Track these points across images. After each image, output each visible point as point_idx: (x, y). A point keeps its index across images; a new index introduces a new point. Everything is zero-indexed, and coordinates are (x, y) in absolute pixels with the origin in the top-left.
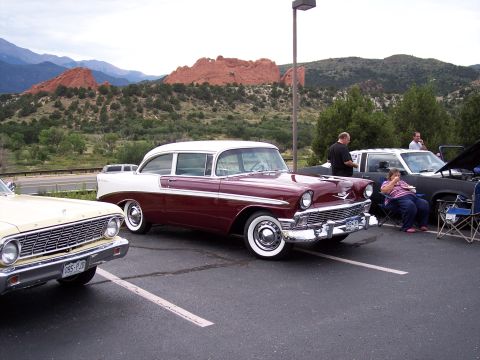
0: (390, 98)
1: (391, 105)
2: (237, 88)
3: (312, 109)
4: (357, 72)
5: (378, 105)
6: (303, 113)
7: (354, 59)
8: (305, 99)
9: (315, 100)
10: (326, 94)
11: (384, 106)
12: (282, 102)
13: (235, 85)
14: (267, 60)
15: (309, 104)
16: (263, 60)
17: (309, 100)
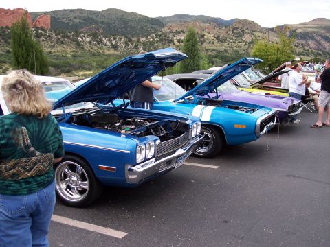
0: (115, 39)
1: (116, 43)
2: (9, 30)
3: (65, 46)
4: (85, 20)
5: (108, 43)
6: (59, 48)
7: (81, 11)
8: (59, 39)
9: (66, 40)
10: (73, 35)
11: (112, 44)
12: (43, 41)
13: (7, 28)
14: (22, 9)
15: (62, 43)
16: (19, 9)
17: (62, 39)
